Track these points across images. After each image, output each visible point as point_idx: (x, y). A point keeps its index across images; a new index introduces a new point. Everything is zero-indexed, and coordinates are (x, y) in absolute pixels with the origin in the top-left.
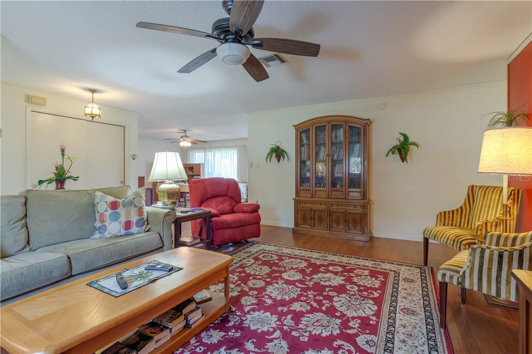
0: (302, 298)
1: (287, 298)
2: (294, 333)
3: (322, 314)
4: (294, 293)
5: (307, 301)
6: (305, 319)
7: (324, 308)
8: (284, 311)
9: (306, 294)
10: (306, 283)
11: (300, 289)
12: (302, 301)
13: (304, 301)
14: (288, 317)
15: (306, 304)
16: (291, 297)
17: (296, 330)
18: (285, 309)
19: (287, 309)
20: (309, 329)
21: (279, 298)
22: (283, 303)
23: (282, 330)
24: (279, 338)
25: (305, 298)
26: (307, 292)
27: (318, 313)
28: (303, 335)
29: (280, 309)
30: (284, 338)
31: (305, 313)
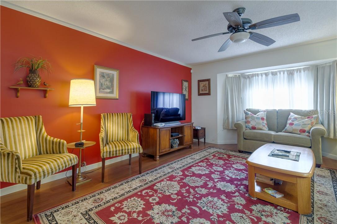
0: (199, 196)
1: (210, 198)
2: (208, 179)
3: (190, 185)
4: (203, 201)
5: (196, 193)
6: (201, 184)
7: (187, 188)
8: (212, 189)
9: (195, 199)
10: (189, 211)
11: (198, 205)
12: (199, 194)
13: (197, 193)
14: (210, 186)
15: (197, 191)
16: (206, 198)
17: (207, 180)
18: (211, 190)
19: (211, 191)
20: (200, 180)
21: (216, 199)
22: (213, 195)
23: (214, 181)
24: (215, 179)
25: (196, 196)
26: (193, 200)
27: (192, 186)
28: (204, 178)
29: (215, 191)
30: (213, 178)
31: (200, 187)
